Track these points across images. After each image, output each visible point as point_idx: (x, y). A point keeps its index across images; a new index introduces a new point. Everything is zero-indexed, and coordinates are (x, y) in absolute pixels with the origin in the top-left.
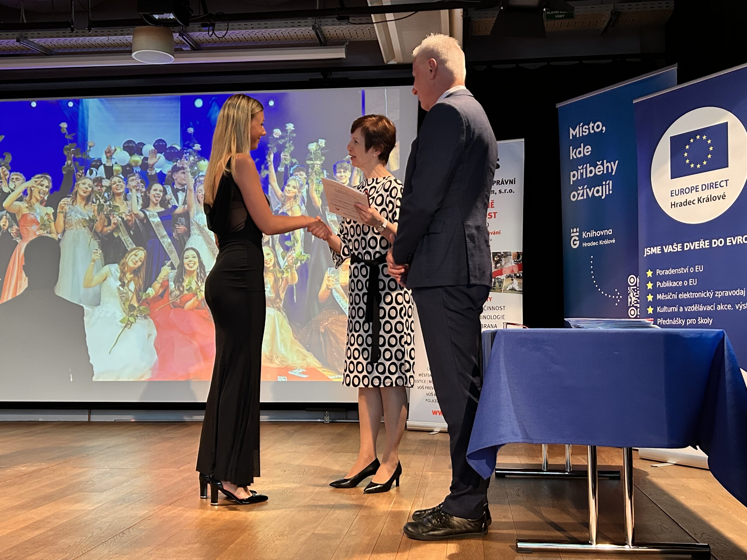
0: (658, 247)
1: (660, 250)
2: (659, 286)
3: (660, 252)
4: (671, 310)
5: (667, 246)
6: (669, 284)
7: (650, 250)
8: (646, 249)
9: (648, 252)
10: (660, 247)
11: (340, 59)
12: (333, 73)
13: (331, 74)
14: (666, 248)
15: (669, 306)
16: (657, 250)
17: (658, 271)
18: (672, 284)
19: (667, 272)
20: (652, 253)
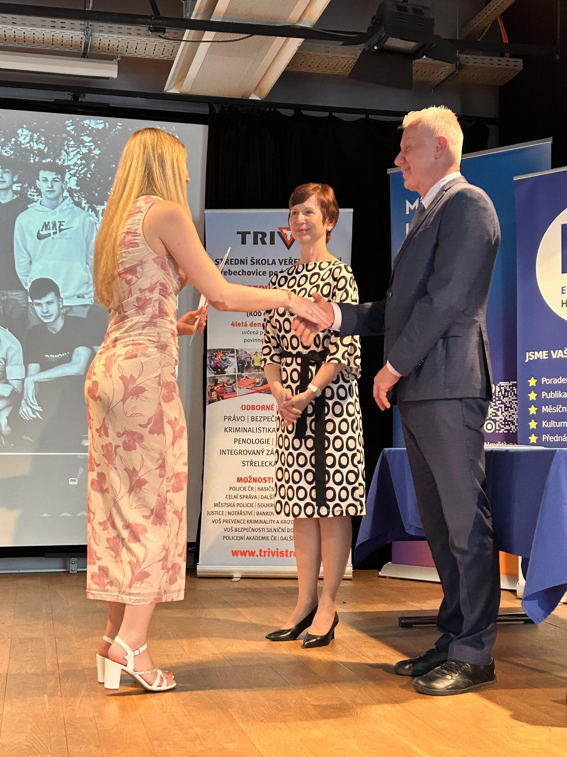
0: (544, 352)
1: (547, 354)
2: (545, 397)
3: (547, 358)
4: (560, 424)
5: (557, 351)
6: (558, 395)
7: (534, 354)
8: (527, 353)
9: (531, 357)
10: (547, 352)
11: (108, 78)
12: (86, 94)
13: (84, 96)
14: (554, 353)
15: (557, 421)
16: (542, 355)
17: (544, 380)
18: (562, 395)
19: (556, 381)
20: (536, 358)
